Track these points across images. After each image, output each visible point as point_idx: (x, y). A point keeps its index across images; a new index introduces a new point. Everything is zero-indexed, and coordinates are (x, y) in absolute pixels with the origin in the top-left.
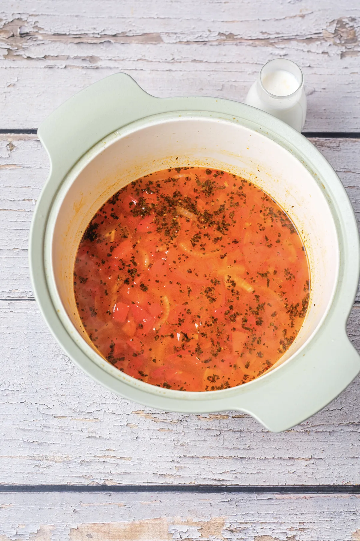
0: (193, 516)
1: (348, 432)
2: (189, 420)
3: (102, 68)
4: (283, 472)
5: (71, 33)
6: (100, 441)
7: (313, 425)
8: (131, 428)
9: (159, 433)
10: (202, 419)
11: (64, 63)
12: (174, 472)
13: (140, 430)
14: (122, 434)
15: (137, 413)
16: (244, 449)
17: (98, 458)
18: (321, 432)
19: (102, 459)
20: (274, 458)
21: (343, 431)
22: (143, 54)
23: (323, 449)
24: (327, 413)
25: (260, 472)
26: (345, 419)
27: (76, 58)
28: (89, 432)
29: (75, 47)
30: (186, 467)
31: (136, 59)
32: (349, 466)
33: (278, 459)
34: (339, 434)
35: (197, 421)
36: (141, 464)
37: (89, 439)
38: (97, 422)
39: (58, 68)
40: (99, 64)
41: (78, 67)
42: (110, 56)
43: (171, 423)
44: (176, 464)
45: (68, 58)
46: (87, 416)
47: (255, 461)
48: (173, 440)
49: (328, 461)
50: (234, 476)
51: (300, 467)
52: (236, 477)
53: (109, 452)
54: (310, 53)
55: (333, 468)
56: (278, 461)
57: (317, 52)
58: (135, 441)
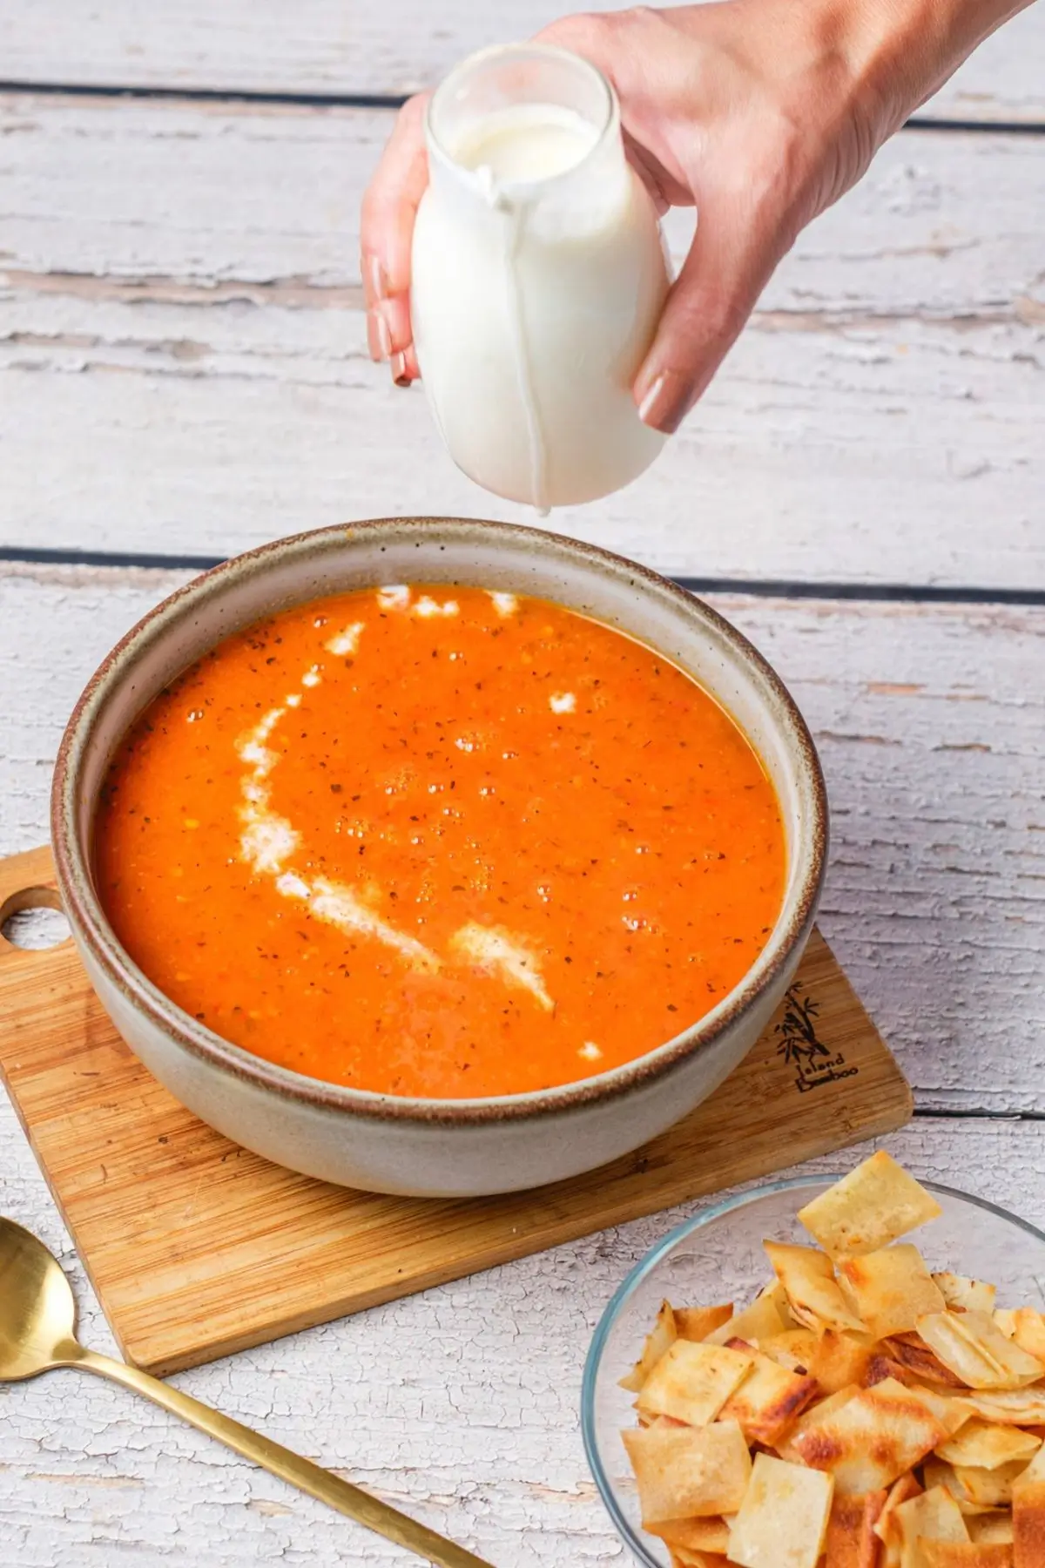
2: (496, 1498)
3: (217, 375)
5: (114, 270)
6: (136, 1555)
8: (263, 1514)
10: (550, 1497)
11: (81, 357)
13: (302, 1523)
14: (226, 1537)
27: (123, 344)
28: (95, 1524)
29: (127, 311)
31: (342, 354)
35: (532, 1502)
37: (94, 1548)
38: (130, 1489)
39: (58, 369)
40: (207, 363)
41: (132, 369)
42: (248, 343)
43: (425, 1504)
45: (96, 342)
46: (93, 1468)
54: (969, 359)
57: (995, 354)
58: (279, 1561)
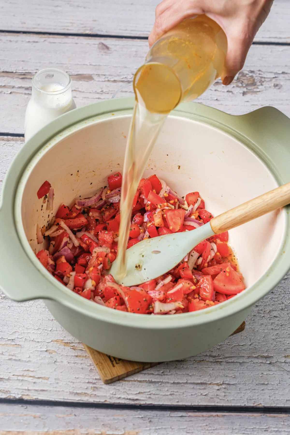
0: (107, 429)
1: (257, 363)
4: (196, 394)
5: (17, 71)
6: (19, 362)
7: (224, 357)
8: (50, 353)
9: (77, 358)
11: (10, 91)
12: (89, 392)
13: (59, 355)
14: (41, 358)
15: (57, 341)
16: (158, 374)
17: (16, 377)
18: (232, 362)
19: (20, 378)
20: (187, 383)
21: (253, 362)
22: (77, 87)
23: (234, 377)
24: (237, 347)
25: (173, 394)
26: (254, 352)
27: (20, 88)
28: (9, 355)
29: (21, 80)
30: (101, 388)
32: (260, 391)
33: (191, 383)
34: (249, 364)
36: (57, 383)
37: (9, 361)
38: (18, 347)
39: (4, 93)
41: (22, 93)
44: (91, 385)
45: (13, 87)
46: (9, 342)
47: (169, 385)
48: (89, 365)
49: (240, 386)
50: (148, 396)
51: (212, 391)
52: (149, 398)
53: (28, 372)
54: (217, 92)
55: (244, 392)
56: (191, 385)
57: (223, 91)
58: (53, 364)
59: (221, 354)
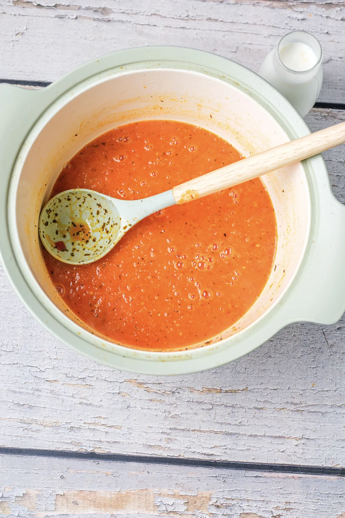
0: (180, 489)
1: (340, 413)
2: (181, 392)
3: (114, 21)
4: (273, 450)
6: (90, 407)
7: (306, 405)
8: (123, 396)
9: (150, 403)
10: (195, 392)
11: (75, 14)
12: (163, 444)
13: (132, 399)
14: (113, 403)
15: (130, 381)
16: (236, 425)
17: (88, 425)
18: (314, 412)
19: (91, 427)
20: (264, 436)
21: (336, 413)
22: (157, 9)
23: (314, 430)
24: (322, 393)
25: (249, 449)
26: (338, 400)
27: (87, 9)
28: (80, 398)
30: (176, 439)
31: (150, 14)
32: (340, 448)
33: (269, 437)
34: (331, 415)
35: (190, 393)
36: (130, 433)
37: (79, 405)
38: (89, 388)
39: (69, 18)
40: (111, 16)
41: (90, 18)
42: (123, 9)
43: (163, 393)
44: (165, 436)
45: (80, 8)
46: (80, 382)
47: (246, 438)
48: (164, 411)
49: (319, 442)
50: (223, 451)
51: (290, 446)
52: (225, 453)
53: (100, 419)
54: (328, 19)
55: (323, 449)
56: (269, 439)
57: (337, 18)
58: (126, 409)
59: (303, 401)
